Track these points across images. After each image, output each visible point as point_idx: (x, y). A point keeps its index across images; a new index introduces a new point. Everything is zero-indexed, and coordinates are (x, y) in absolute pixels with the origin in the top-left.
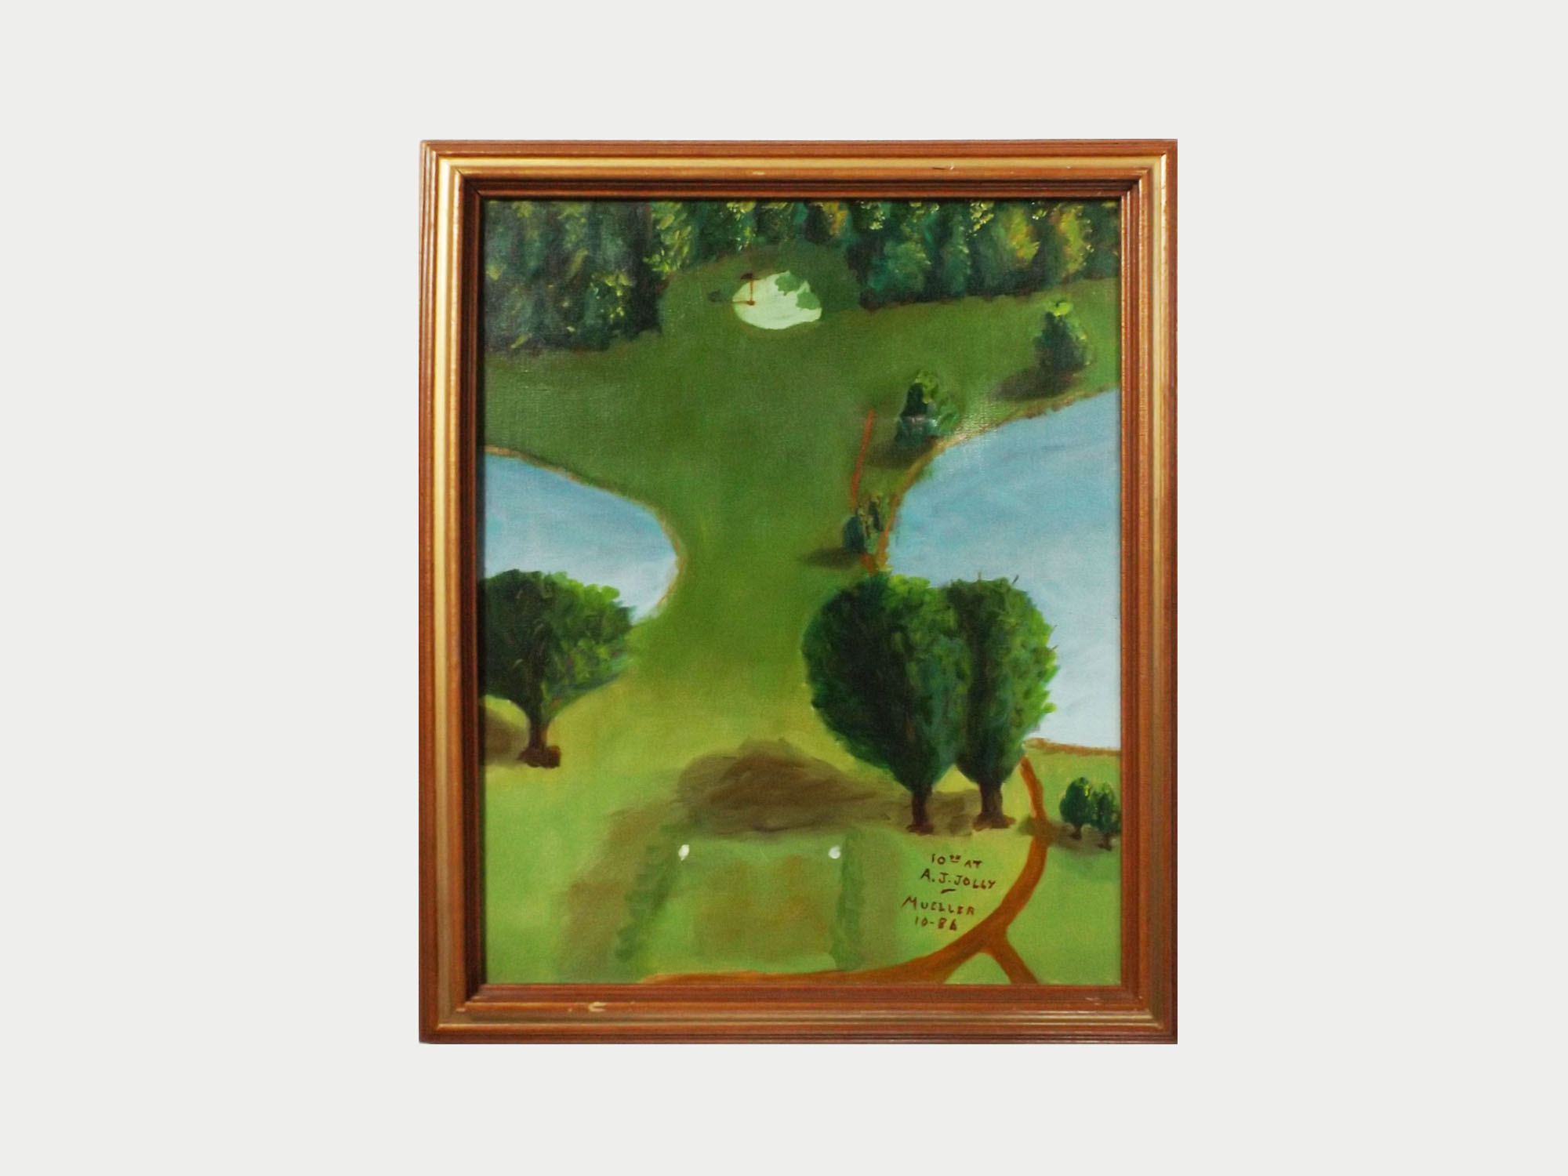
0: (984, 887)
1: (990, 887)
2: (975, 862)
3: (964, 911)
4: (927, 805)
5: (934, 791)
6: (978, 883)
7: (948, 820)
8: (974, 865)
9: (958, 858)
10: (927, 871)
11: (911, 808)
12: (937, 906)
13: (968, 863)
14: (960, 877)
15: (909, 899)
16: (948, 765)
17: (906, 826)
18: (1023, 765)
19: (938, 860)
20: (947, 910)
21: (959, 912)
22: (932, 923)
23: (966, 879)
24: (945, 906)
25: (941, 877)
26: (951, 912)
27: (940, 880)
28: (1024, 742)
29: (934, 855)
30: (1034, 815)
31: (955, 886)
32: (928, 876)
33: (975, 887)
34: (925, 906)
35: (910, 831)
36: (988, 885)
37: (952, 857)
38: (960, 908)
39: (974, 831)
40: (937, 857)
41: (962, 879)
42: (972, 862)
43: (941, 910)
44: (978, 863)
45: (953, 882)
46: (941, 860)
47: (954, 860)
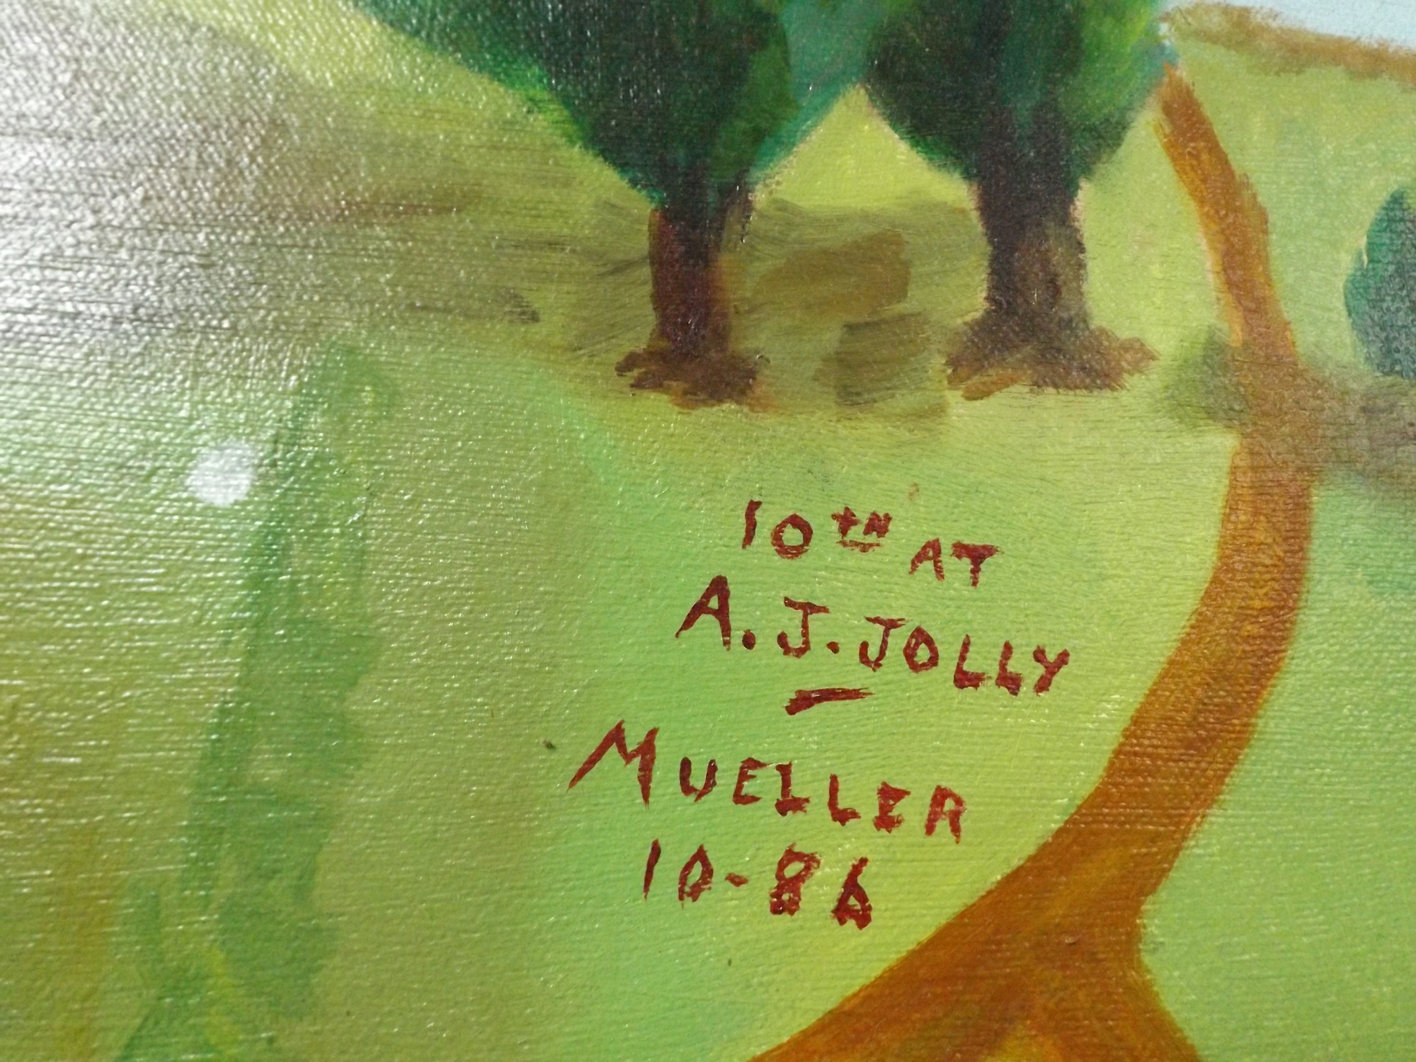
0: (1011, 682)
1: (1043, 685)
2: (961, 550)
3: (912, 811)
4: (725, 261)
5: (760, 197)
6: (983, 661)
7: (830, 337)
8: (959, 568)
9: (878, 525)
10: (719, 587)
11: (646, 272)
12: (766, 785)
13: (930, 551)
14: (890, 625)
15: (616, 737)
16: (831, 86)
17: (617, 357)
18: (1168, 110)
19: (777, 537)
20: (819, 810)
21: (885, 821)
22: (736, 880)
23: (921, 636)
24: (808, 785)
25: (791, 622)
26: (842, 816)
27: (782, 639)
28: (1167, 17)
29: (753, 506)
30: (1233, 333)
31: (857, 677)
32: (722, 614)
33: (965, 679)
34: (698, 781)
35: (638, 385)
36: (1032, 672)
37: (846, 521)
38: (890, 795)
39: (954, 398)
40: (767, 520)
41: (899, 639)
42: (946, 549)
43: (789, 804)
44: (977, 555)
45: (850, 651)
46: (792, 536)
47: (856, 533)
